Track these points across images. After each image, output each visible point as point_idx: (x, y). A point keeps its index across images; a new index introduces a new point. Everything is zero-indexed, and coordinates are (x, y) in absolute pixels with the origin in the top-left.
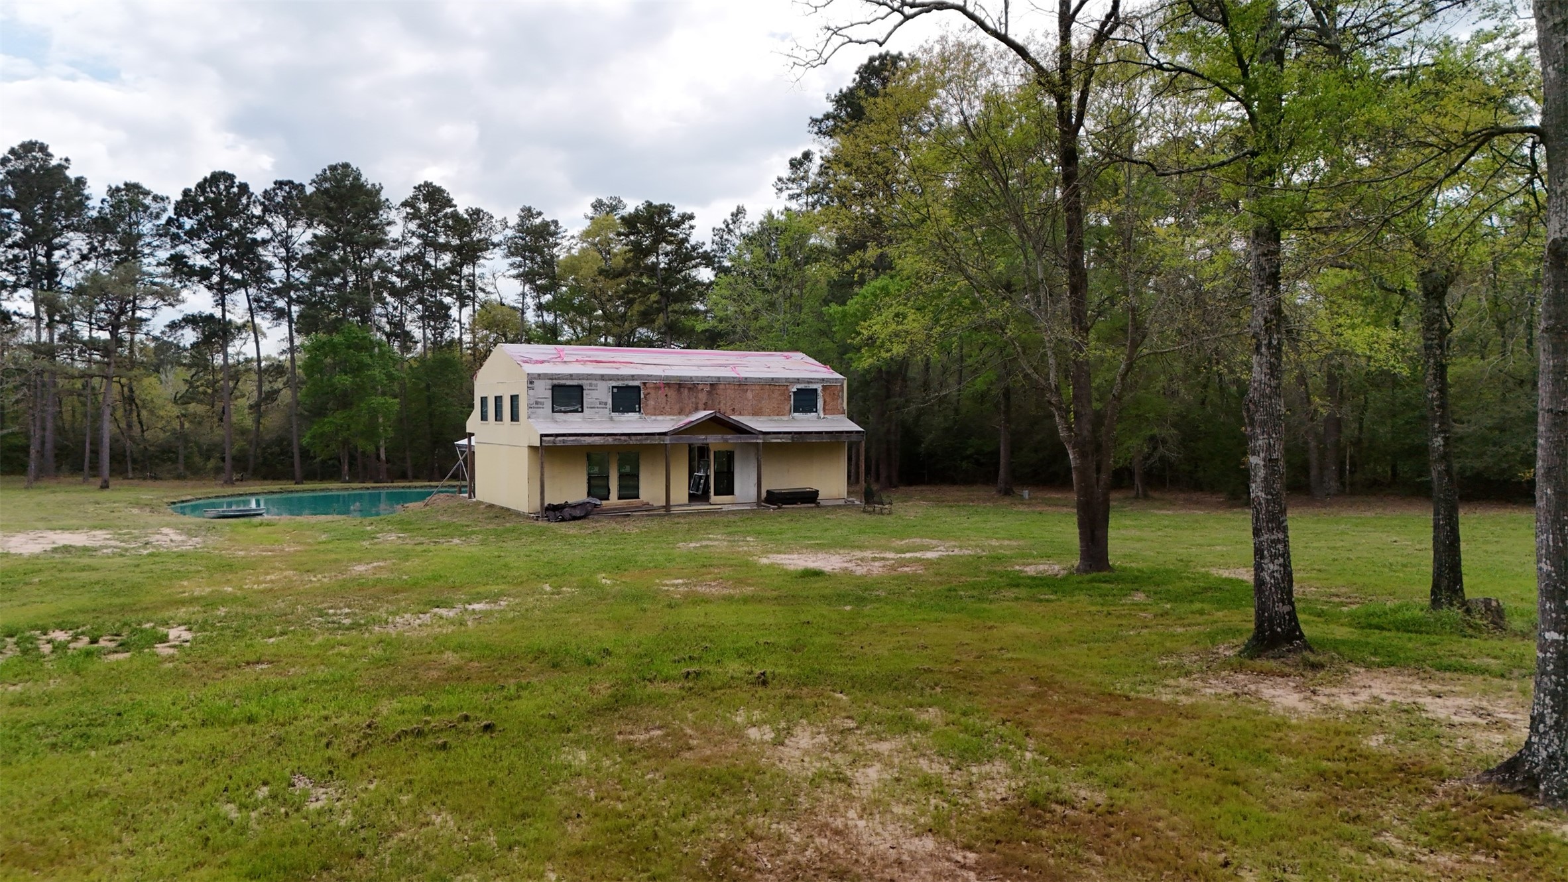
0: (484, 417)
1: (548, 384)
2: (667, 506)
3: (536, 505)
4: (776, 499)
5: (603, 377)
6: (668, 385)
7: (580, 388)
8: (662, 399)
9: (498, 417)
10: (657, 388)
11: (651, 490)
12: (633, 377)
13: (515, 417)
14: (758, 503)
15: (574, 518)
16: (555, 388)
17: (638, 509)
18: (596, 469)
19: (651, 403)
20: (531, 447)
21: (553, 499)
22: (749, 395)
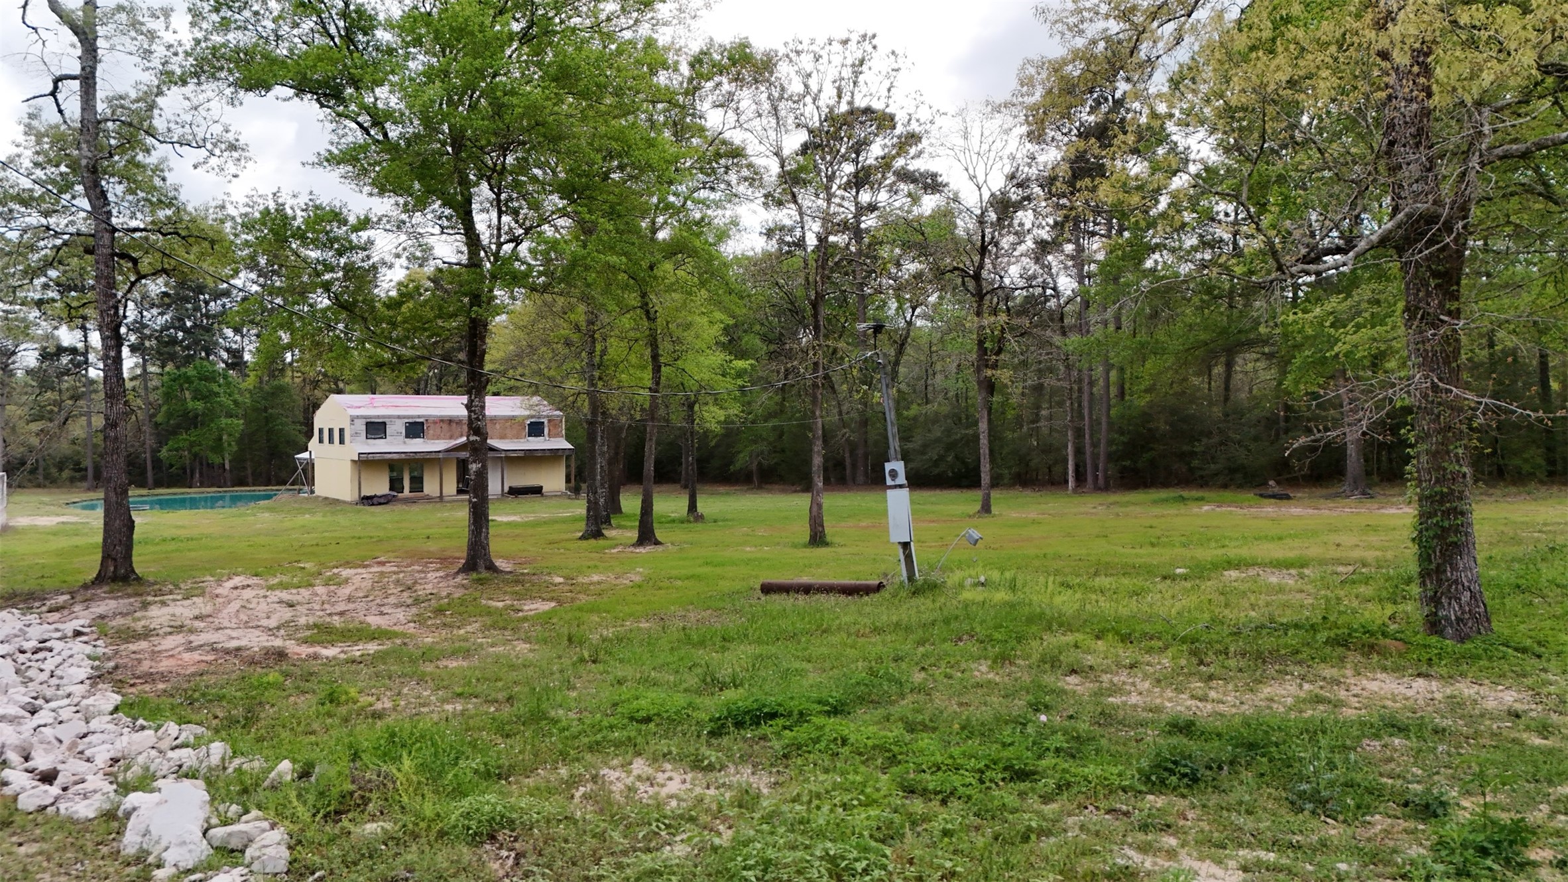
0: (321, 441)
1: (364, 421)
2: (441, 497)
3: (356, 497)
4: (515, 492)
5: (399, 417)
6: (442, 421)
7: (384, 424)
8: (438, 430)
9: (331, 441)
10: (435, 423)
11: (430, 486)
12: (419, 417)
13: (342, 442)
14: (503, 494)
15: (380, 504)
16: (367, 424)
17: (423, 498)
18: (395, 474)
19: (431, 432)
20: (353, 461)
21: (367, 492)
22: (498, 426)
